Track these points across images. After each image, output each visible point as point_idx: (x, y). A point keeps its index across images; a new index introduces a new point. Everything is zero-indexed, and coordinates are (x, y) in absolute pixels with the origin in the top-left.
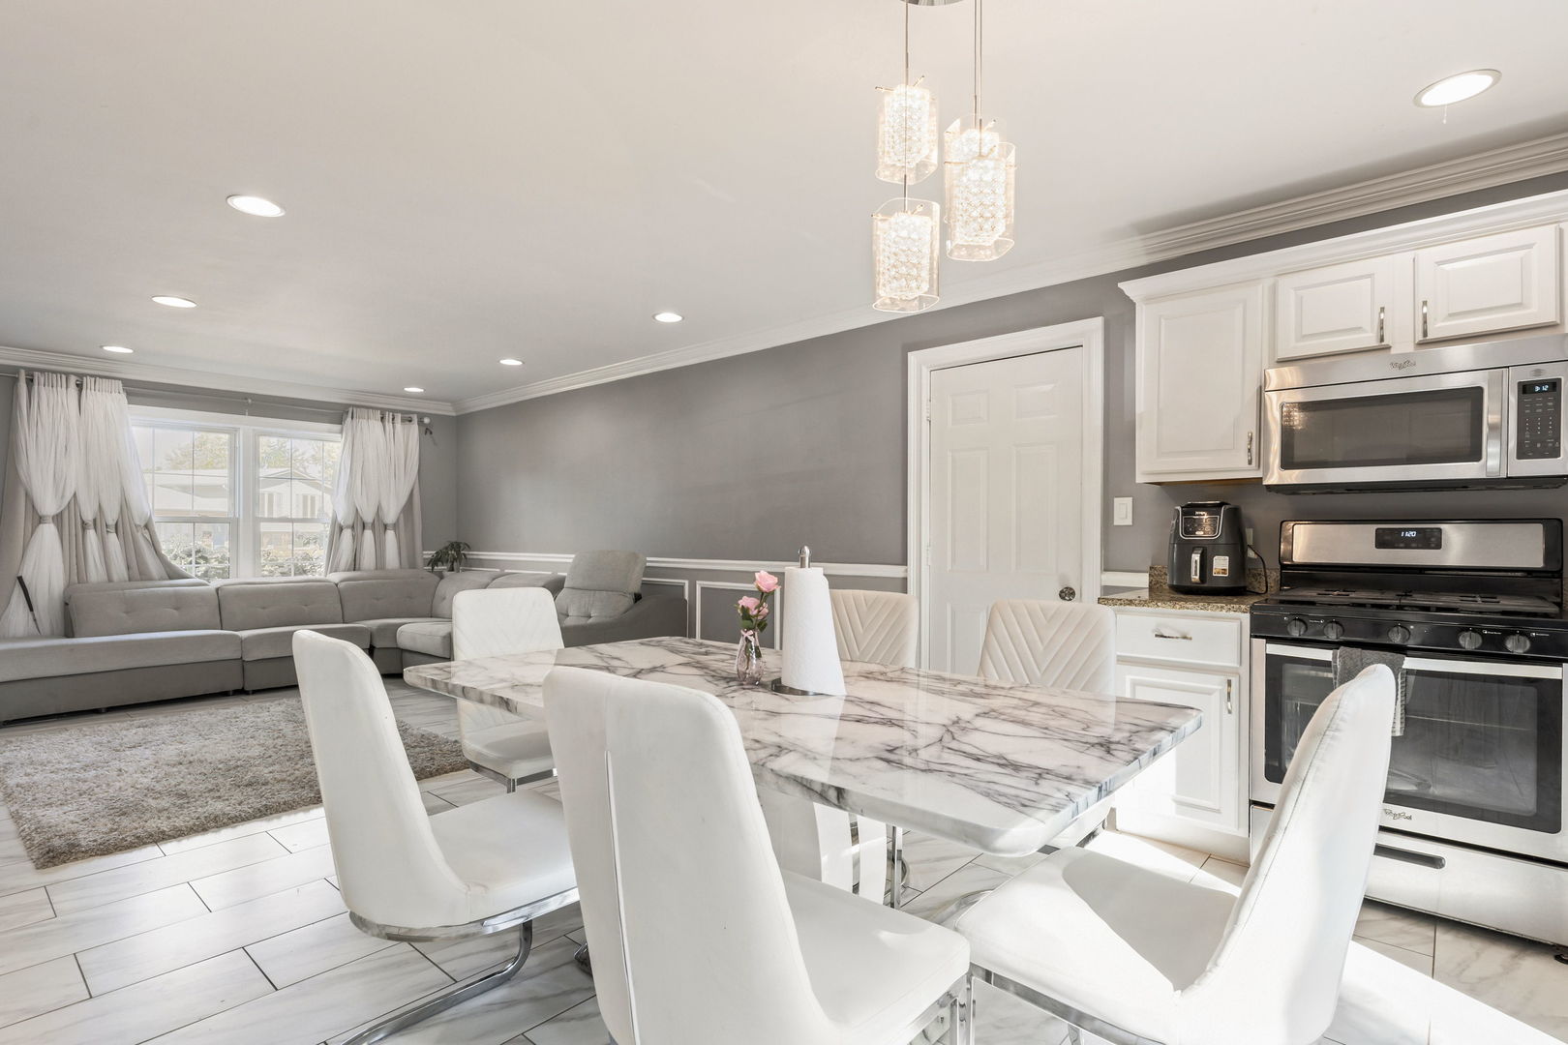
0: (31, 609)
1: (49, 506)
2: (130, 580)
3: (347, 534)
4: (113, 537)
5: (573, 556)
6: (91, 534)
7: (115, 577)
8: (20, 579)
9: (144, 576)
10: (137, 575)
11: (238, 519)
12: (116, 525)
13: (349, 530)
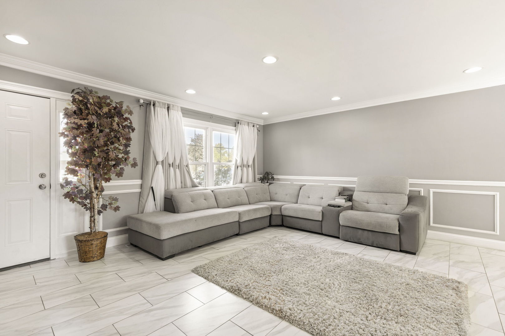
0: (155, 201)
1: (160, 158)
2: (181, 188)
3: (239, 168)
4: (177, 170)
5: (357, 178)
6: (171, 168)
7: (178, 187)
8: (152, 188)
9: (186, 186)
10: (183, 186)
11: (208, 163)
12: (178, 165)
13: (240, 167)
